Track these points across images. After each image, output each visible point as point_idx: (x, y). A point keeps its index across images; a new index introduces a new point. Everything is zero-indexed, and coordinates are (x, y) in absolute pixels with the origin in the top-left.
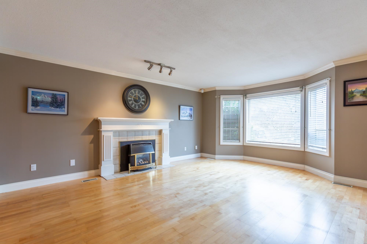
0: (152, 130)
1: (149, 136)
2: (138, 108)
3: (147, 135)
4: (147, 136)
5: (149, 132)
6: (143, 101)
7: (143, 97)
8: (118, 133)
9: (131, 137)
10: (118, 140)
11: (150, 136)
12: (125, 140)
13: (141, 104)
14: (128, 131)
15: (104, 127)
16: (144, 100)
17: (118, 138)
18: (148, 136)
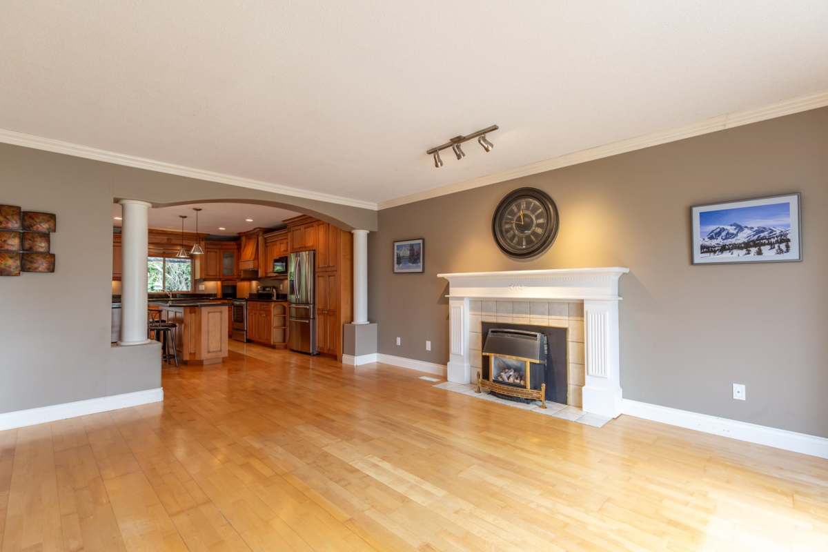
0: (560, 302)
1: (550, 317)
2: (527, 244)
3: (542, 314)
4: (544, 317)
5: (550, 306)
6: (539, 225)
7: (538, 215)
8: (479, 304)
9: (505, 315)
10: (480, 319)
11: (554, 317)
12: (492, 319)
13: (534, 233)
14: (499, 301)
15: (454, 292)
16: (541, 221)
17: (480, 313)
18: (547, 317)
